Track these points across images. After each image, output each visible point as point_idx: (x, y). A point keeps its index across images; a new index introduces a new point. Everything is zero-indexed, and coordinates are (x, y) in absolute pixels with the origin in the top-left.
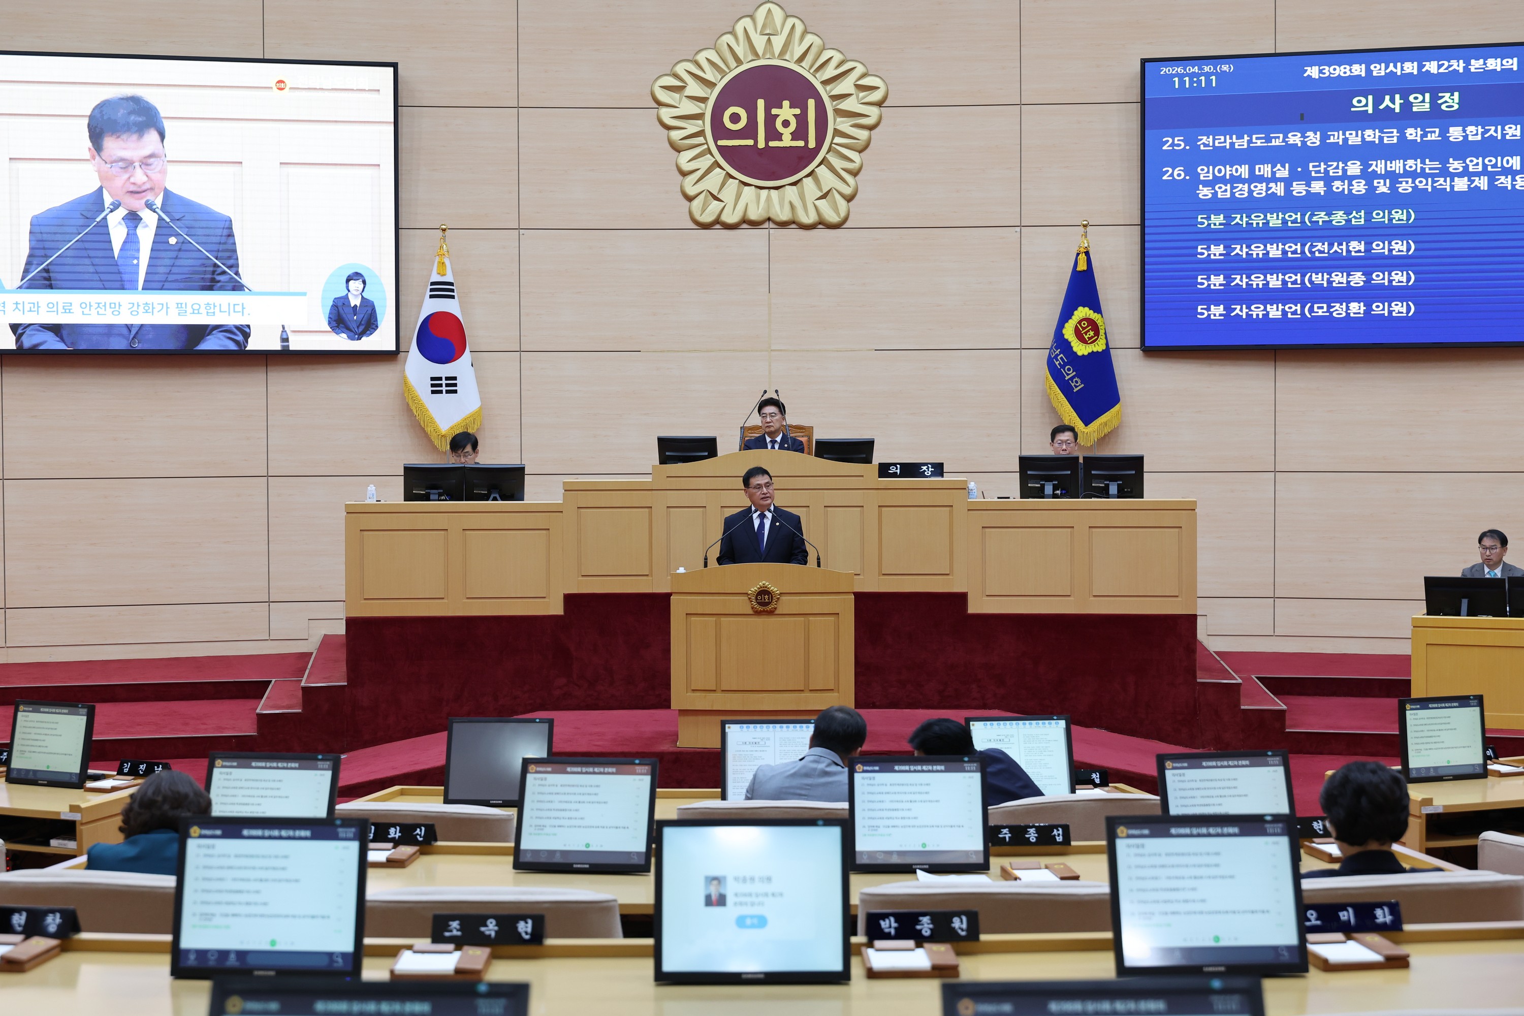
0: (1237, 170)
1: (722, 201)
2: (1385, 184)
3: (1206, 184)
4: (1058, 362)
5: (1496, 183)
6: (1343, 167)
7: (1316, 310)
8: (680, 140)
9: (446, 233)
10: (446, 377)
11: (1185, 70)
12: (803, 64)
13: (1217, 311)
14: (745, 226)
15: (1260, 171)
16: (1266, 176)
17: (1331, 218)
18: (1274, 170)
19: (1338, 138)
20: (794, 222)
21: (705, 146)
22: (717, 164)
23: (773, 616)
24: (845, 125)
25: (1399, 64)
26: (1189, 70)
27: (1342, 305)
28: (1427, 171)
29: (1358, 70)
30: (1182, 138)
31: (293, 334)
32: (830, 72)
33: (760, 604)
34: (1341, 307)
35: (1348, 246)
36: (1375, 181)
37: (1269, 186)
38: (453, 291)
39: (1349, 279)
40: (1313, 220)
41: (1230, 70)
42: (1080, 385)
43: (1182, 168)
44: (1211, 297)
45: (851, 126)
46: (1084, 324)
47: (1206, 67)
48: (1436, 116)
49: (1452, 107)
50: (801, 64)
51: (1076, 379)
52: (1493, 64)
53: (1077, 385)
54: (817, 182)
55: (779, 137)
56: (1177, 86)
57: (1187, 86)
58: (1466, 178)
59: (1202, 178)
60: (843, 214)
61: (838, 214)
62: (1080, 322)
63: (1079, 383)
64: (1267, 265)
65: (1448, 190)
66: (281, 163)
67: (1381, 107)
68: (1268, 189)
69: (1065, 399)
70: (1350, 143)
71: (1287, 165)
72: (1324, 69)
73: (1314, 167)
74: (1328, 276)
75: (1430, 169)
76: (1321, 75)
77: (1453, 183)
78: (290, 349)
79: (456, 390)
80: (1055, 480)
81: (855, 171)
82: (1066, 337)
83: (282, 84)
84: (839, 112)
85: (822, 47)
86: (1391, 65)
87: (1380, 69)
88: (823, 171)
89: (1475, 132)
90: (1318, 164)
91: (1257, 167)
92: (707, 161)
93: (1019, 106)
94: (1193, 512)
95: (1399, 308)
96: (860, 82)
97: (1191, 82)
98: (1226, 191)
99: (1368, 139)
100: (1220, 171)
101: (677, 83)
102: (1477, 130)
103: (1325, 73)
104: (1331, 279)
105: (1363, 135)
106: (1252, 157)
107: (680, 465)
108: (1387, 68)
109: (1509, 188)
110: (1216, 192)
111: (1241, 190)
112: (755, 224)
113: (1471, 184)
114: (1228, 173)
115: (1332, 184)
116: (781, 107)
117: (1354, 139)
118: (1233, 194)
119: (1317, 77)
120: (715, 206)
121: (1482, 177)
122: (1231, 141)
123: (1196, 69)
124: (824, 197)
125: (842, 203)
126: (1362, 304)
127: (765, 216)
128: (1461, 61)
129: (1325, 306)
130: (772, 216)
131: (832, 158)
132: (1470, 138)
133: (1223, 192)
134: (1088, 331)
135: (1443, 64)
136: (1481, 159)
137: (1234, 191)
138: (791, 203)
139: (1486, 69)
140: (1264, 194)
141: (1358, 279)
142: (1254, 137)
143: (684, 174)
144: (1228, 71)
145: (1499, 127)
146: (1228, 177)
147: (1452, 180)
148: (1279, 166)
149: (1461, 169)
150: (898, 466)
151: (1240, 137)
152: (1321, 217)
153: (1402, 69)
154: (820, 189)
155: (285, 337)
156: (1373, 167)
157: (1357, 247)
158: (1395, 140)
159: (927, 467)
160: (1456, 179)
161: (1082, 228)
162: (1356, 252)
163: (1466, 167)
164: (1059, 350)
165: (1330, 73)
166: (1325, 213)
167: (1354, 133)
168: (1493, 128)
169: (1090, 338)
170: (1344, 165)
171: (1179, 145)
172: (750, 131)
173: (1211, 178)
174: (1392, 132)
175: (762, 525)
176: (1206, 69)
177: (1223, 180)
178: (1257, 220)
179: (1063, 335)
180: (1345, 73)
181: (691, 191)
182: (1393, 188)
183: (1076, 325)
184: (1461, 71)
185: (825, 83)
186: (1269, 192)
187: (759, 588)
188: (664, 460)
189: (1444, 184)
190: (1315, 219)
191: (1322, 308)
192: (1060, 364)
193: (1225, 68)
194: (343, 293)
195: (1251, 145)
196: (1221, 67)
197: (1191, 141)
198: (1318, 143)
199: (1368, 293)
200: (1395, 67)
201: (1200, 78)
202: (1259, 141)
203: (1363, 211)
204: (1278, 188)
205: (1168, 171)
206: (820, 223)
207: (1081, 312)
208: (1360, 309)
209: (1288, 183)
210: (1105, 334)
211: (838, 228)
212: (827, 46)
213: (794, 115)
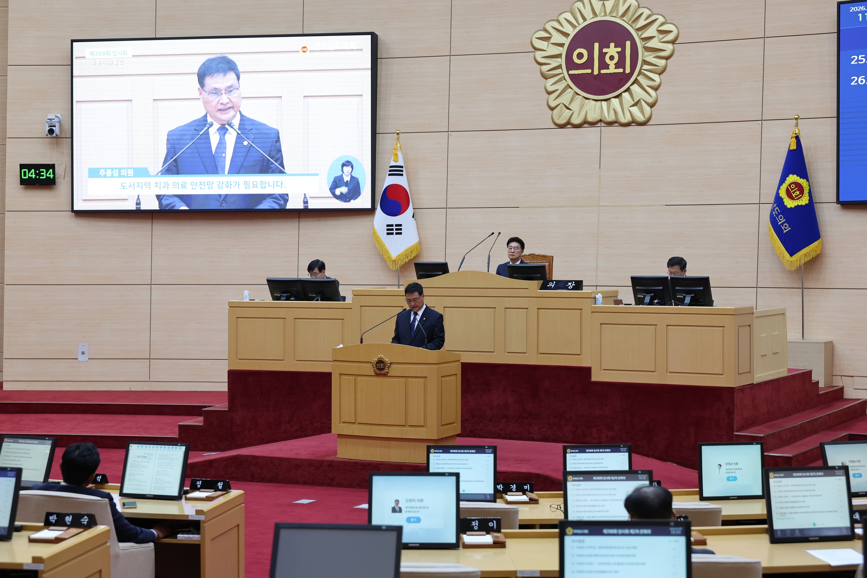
1: (571, 110)
4: (775, 213)
8: (547, 71)
9: (399, 135)
10: (395, 225)
12: (625, 18)
14: (586, 125)
20: (617, 122)
21: (562, 75)
22: (569, 87)
23: (388, 377)
24: (650, 58)
30: (864, 56)
31: (311, 199)
32: (642, 22)
33: (378, 369)
38: (402, 171)
42: (788, 228)
45: (653, 58)
46: (793, 186)
50: (624, 19)
51: (786, 224)
53: (786, 228)
54: (631, 95)
55: (607, 67)
56: (860, 20)
60: (647, 115)
61: (644, 116)
62: (790, 185)
63: (788, 227)
66: (304, 96)
69: (778, 238)
78: (309, 208)
79: (401, 233)
80: (652, 293)
81: (655, 87)
82: (781, 196)
83: (305, 49)
84: (646, 49)
85: (637, 7)
88: (635, 88)
92: (563, 85)
93: (763, 38)
96: (660, 28)
101: (546, 35)
112: (593, 124)
116: (609, 47)
120: (567, 113)
124: (635, 105)
125: (647, 109)
127: (598, 118)
130: (603, 119)
131: (641, 79)
134: (796, 191)
138: (614, 110)
143: (549, 93)
150: (554, 282)
154: (633, 100)
155: (306, 200)
159: (571, 283)
161: (795, 121)
164: (776, 204)
169: (796, 196)
171: (862, 61)
172: (589, 64)
175: (415, 319)
181: (553, 104)
183: (787, 187)
185: (638, 30)
187: (379, 359)
192: (776, 214)
194: (340, 173)
205: (854, 79)
206: (633, 122)
207: (791, 178)
210: (809, 192)
211: (645, 125)
212: (641, 6)
213: (617, 52)
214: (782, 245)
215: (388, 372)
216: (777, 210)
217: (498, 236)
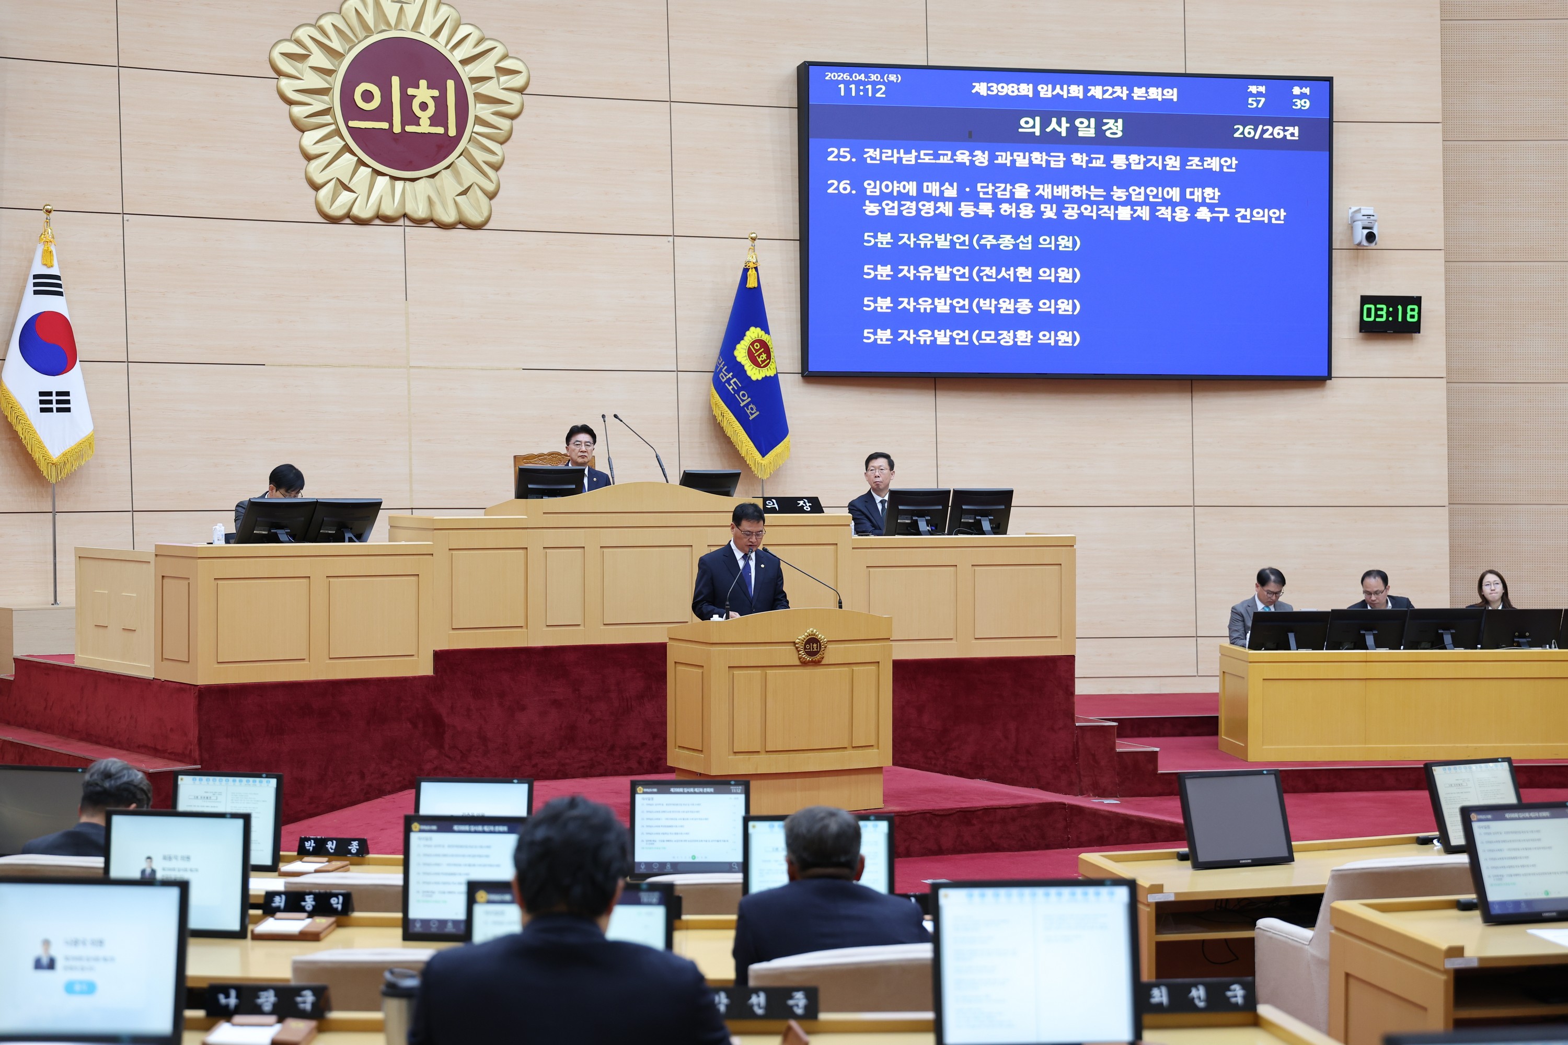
0: (904, 187)
1: (354, 192)
2: (1052, 210)
3: (873, 199)
4: (731, 387)
5: (1157, 214)
6: (1011, 190)
7: (983, 337)
8: (305, 117)
9: (50, 216)
10: (57, 392)
11: (851, 77)
12: (440, 39)
13: (884, 336)
14: (377, 222)
15: (928, 189)
16: (934, 195)
17: (999, 242)
18: (942, 189)
19: (1006, 159)
20: (432, 220)
21: (333, 127)
22: (347, 148)
23: (819, 667)
24: (486, 112)
25: (1065, 87)
26: (856, 77)
27: (1009, 332)
28: (1092, 198)
29: (1026, 89)
30: (848, 149)
33: (809, 654)
34: (1008, 334)
35: (1015, 272)
36: (1043, 206)
37: (937, 205)
38: (60, 286)
39: (1016, 306)
40: (981, 243)
41: (897, 80)
42: (755, 412)
43: (848, 182)
44: (878, 320)
45: (492, 114)
46: (757, 346)
47: (872, 75)
48: (1100, 142)
49: (1116, 134)
50: (436, 38)
51: (751, 406)
52: (1155, 93)
53: (753, 412)
54: (457, 176)
55: (416, 121)
56: (842, 94)
57: (853, 94)
58: (1129, 207)
59: (868, 193)
60: (486, 214)
61: (481, 213)
62: (752, 344)
63: (755, 410)
64: (934, 289)
65: (1112, 218)
67: (1048, 130)
68: (936, 208)
69: (741, 428)
70: (1018, 165)
71: (955, 184)
72: (992, 86)
73: (982, 187)
74: (996, 303)
75: (1095, 196)
76: (990, 93)
77: (1116, 212)
79: (69, 408)
80: (928, 516)
81: (497, 165)
82: (738, 359)
84: (480, 97)
85: (459, 21)
86: (1058, 87)
87: (1047, 91)
88: (462, 163)
89: (1137, 161)
90: (985, 185)
91: (925, 184)
92: (336, 143)
93: (668, 103)
94: (1072, 548)
95: (1065, 338)
96: (501, 65)
97: (858, 91)
98: (893, 208)
99: (1035, 162)
100: (887, 187)
101: (300, 51)
102: (1140, 159)
103: (993, 91)
104: (999, 306)
105: (1030, 157)
106: (920, 173)
108: (1054, 89)
109: (1170, 220)
110: (883, 209)
111: (908, 208)
112: (388, 220)
113: (1134, 213)
114: (896, 190)
115: (1000, 206)
116: (417, 87)
117: (1022, 161)
118: (900, 212)
119: (985, 95)
120: (346, 197)
121: (1144, 207)
122: (898, 155)
123: (862, 77)
124: (464, 193)
125: (483, 200)
126: (1029, 332)
127: (401, 212)
128: (1125, 88)
129: (993, 333)
130: (408, 212)
131: (473, 150)
132: (1134, 167)
133: (891, 209)
134: (760, 354)
135: (1107, 90)
136: (1143, 188)
137: (902, 208)
138: (429, 200)
139: (1148, 97)
140: (932, 214)
141: (1025, 306)
142: (922, 152)
143: (309, 158)
144: (895, 81)
145: (1160, 157)
146: (895, 194)
147: (1116, 209)
148: (947, 185)
149: (1124, 198)
151: (908, 152)
152: (989, 240)
153: (1068, 93)
154: (461, 184)
156: (1040, 191)
157: (1024, 273)
158: (1061, 165)
159: (803, 501)
160: (1119, 207)
161: (749, 242)
162: (1023, 278)
163: (1129, 196)
164: (731, 374)
165: (998, 91)
166: (993, 236)
167: (1021, 154)
168: (1154, 158)
169: (762, 362)
170: (1011, 187)
171: (845, 157)
172: (384, 112)
173: (878, 194)
174: (1059, 156)
175: (747, 566)
176: (873, 77)
177: (890, 197)
178: (925, 240)
179: (734, 357)
180: (1013, 92)
181: (319, 179)
182: (1059, 213)
183: (749, 347)
184: (1125, 98)
185: (464, 62)
186: (937, 212)
187: (807, 636)
189: (1108, 212)
190: (982, 242)
191: (990, 335)
192: (733, 389)
193: (893, 78)
195: (919, 161)
196: (888, 77)
197: (858, 153)
198: (986, 163)
199: (1036, 322)
200: (1062, 89)
201: (867, 87)
202: (927, 158)
203: (1030, 236)
204: (946, 208)
205: (833, 184)
206: (460, 223)
207: (753, 333)
208: (1027, 337)
209: (956, 202)
210: (774, 357)
211: (480, 229)
212: (463, 21)
213: (433, 97)
214: (749, 439)
215: (823, 658)
216: (735, 383)
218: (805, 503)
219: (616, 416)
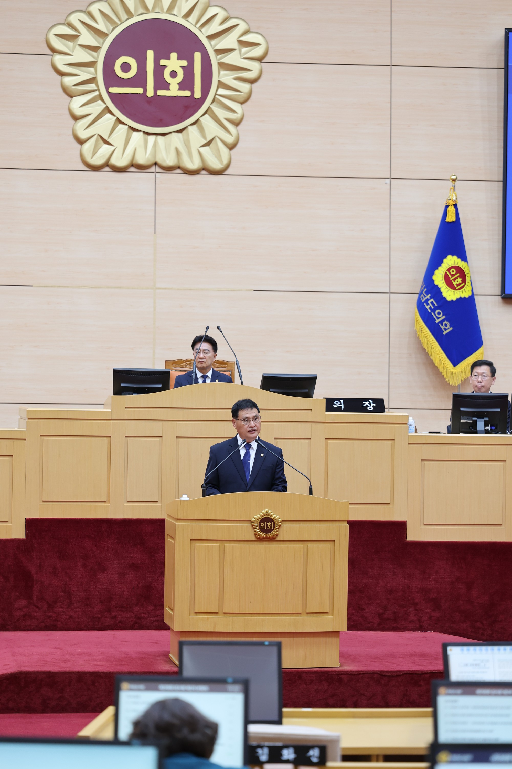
1: (112, 145)
4: (429, 306)
8: (73, 86)
12: (190, 19)
14: (132, 169)
20: (179, 168)
21: (97, 93)
22: (108, 110)
23: (274, 543)
24: (229, 79)
32: (214, 28)
33: (264, 531)
42: (449, 328)
45: (234, 79)
46: (453, 271)
51: (446, 322)
53: (447, 328)
54: (202, 130)
55: (167, 86)
60: (225, 162)
61: (221, 161)
62: (449, 270)
63: (448, 326)
69: (436, 341)
80: (486, 417)
81: (237, 121)
82: (436, 283)
85: (208, 4)
88: (207, 121)
92: (98, 107)
93: (390, 67)
96: (242, 39)
101: (71, 32)
107: (135, 396)
112: (141, 168)
116: (168, 58)
120: (105, 150)
124: (208, 144)
125: (224, 151)
127: (153, 161)
130: (159, 161)
134: (456, 278)
138: (177, 150)
143: (76, 118)
150: (342, 401)
154: (204, 137)
159: (368, 402)
161: (450, 183)
164: (429, 295)
169: (458, 285)
172: (139, 80)
175: (247, 454)
179: (433, 281)
181: (83, 135)
183: (446, 273)
185: (211, 37)
187: (262, 516)
188: (118, 391)
192: (430, 308)
206: (203, 169)
207: (450, 260)
210: (471, 281)
211: (221, 174)
212: (212, 4)
213: (182, 67)
214: (442, 351)
215: (277, 535)
216: (432, 303)
217: (221, 332)
218: (370, 403)
219: (219, 328)
